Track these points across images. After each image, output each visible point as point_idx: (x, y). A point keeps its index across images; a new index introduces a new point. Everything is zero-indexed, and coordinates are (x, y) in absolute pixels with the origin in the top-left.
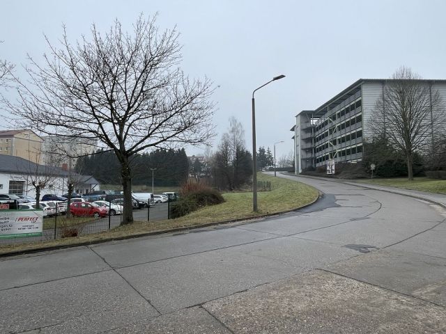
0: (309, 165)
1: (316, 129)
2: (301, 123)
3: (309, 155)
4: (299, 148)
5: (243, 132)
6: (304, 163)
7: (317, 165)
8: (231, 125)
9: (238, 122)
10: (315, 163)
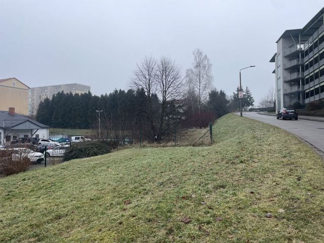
0: (294, 101)
1: (305, 54)
2: (283, 48)
3: (295, 89)
4: (281, 81)
5: (210, 66)
6: (287, 100)
7: (307, 101)
8: (195, 59)
9: (204, 55)
10: (304, 98)
